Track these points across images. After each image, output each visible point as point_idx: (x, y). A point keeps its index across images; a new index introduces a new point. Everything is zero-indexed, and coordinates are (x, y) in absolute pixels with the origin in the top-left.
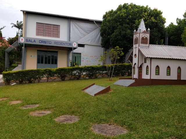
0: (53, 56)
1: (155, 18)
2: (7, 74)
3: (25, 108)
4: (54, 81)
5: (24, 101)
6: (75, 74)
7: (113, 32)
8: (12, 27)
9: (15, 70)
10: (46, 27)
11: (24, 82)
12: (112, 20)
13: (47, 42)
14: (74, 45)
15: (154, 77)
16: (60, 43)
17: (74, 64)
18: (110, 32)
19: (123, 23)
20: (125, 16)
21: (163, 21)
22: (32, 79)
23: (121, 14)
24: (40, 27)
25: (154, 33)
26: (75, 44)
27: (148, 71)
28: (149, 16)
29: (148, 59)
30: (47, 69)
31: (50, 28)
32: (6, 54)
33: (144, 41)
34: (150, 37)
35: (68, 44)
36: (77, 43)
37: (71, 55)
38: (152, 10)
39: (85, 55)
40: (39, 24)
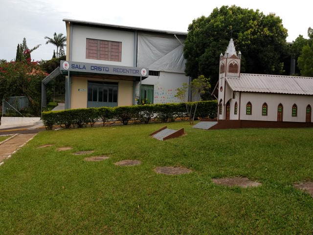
0: (110, 90)
1: (270, 29)
2: (49, 114)
3: (78, 154)
4: (112, 125)
5: (76, 147)
7: (203, 52)
8: (47, 43)
10: (101, 46)
11: (72, 126)
12: (202, 33)
13: (102, 69)
14: (142, 73)
15: (244, 117)
16: (121, 71)
17: (142, 102)
18: (199, 52)
19: (219, 38)
20: (222, 26)
21: (283, 34)
23: (216, 24)
24: (92, 45)
25: (269, 52)
26: (144, 72)
27: (237, 109)
28: (260, 26)
29: (236, 93)
30: (103, 108)
31: (107, 46)
32: (43, 87)
33: (233, 68)
35: (134, 71)
36: (147, 69)
37: (138, 88)
38: (266, 16)
39: (160, 88)
40: (90, 40)
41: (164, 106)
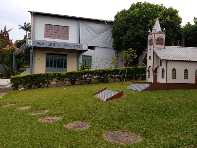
0: (62, 59)
1: (171, 17)
2: (15, 78)
3: (34, 114)
4: (63, 85)
5: (33, 107)
6: (85, 79)
7: (125, 33)
8: (20, 29)
9: (23, 74)
10: (55, 29)
11: (33, 87)
12: (124, 20)
13: (56, 45)
14: (84, 47)
15: (171, 81)
16: (69, 46)
17: (84, 67)
18: (123, 33)
19: (136, 23)
20: (138, 16)
21: (179, 21)
22: (41, 84)
23: (134, 14)
24: (49, 28)
25: (170, 33)
27: (164, 74)
28: (164, 15)
29: (164, 61)
30: (57, 73)
31: (59, 29)
32: (14, 58)
33: (159, 42)
34: (166, 37)
35: (78, 47)
36: (87, 45)
37: (81, 58)
38: (167, 9)
39: (96, 58)
40: (47, 26)
41: (101, 71)
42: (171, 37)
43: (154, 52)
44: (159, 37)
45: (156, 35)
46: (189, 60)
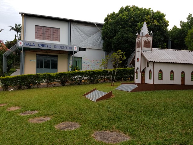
0: (52, 61)
1: (158, 21)
2: (5, 79)
3: (24, 115)
4: (54, 86)
5: (23, 107)
6: (75, 79)
7: (115, 36)
8: (11, 30)
9: (13, 75)
10: (46, 30)
11: (23, 87)
12: (114, 23)
13: (47, 46)
14: (74, 49)
15: (157, 82)
16: (60, 47)
17: (74, 68)
18: (112, 35)
19: (125, 26)
20: (127, 19)
21: (166, 24)
22: (31, 84)
23: (123, 17)
24: (39, 30)
25: (157, 36)
26: (75, 48)
27: (151, 75)
28: (151, 19)
29: (151, 63)
30: (47, 74)
31: (49, 31)
32: (4, 59)
33: (147, 44)
34: (153, 40)
35: (69, 48)
36: (77, 46)
37: (71, 59)
38: (155, 12)
39: (86, 59)
40: (38, 27)
41: (91, 72)
42: (158, 40)
43: (142, 54)
44: (146, 39)
45: (144, 38)
46: (175, 62)
